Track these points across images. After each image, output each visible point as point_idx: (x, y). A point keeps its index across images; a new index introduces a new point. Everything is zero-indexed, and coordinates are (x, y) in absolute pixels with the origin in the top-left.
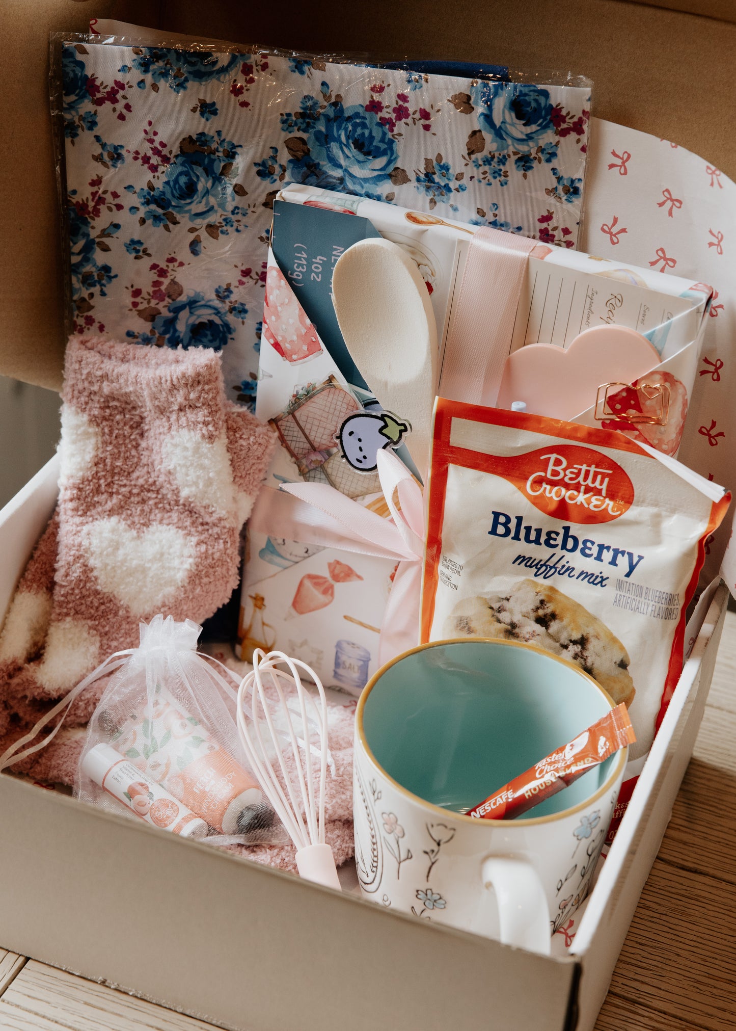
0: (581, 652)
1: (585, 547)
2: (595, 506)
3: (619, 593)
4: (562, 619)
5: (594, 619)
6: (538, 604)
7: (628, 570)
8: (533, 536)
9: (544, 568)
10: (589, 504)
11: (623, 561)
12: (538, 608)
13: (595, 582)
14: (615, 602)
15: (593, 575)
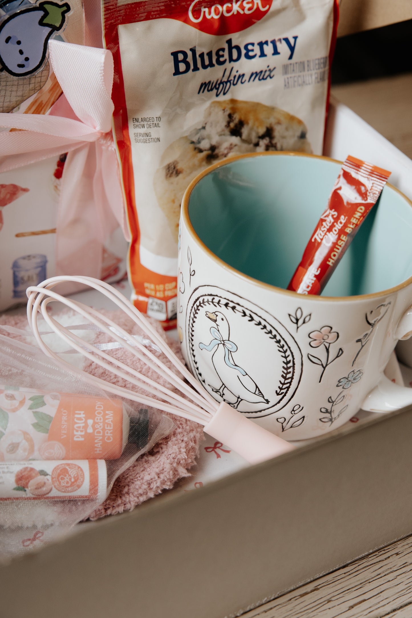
0: (270, 142)
1: (248, 51)
2: (250, 9)
3: (286, 76)
4: (248, 123)
5: (271, 109)
6: (227, 119)
7: (289, 52)
8: (207, 62)
9: (221, 86)
10: (243, 10)
11: (283, 47)
12: (229, 123)
13: (265, 77)
14: (285, 86)
15: (261, 72)
